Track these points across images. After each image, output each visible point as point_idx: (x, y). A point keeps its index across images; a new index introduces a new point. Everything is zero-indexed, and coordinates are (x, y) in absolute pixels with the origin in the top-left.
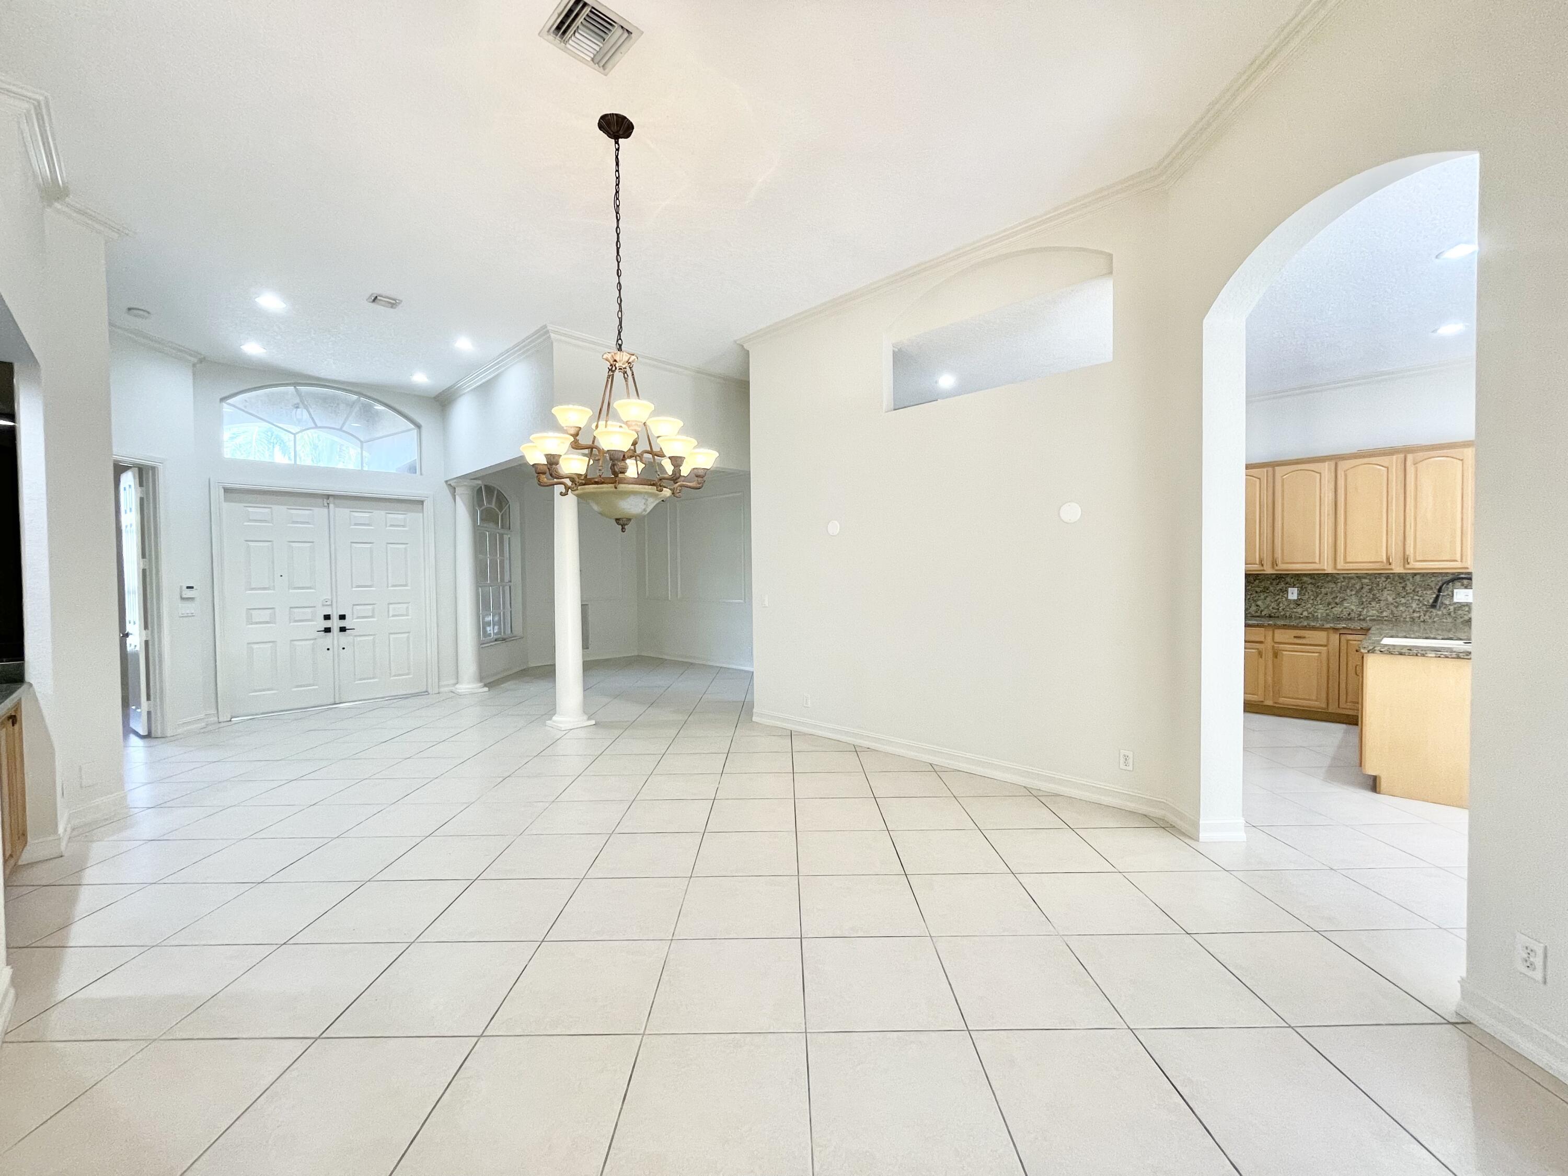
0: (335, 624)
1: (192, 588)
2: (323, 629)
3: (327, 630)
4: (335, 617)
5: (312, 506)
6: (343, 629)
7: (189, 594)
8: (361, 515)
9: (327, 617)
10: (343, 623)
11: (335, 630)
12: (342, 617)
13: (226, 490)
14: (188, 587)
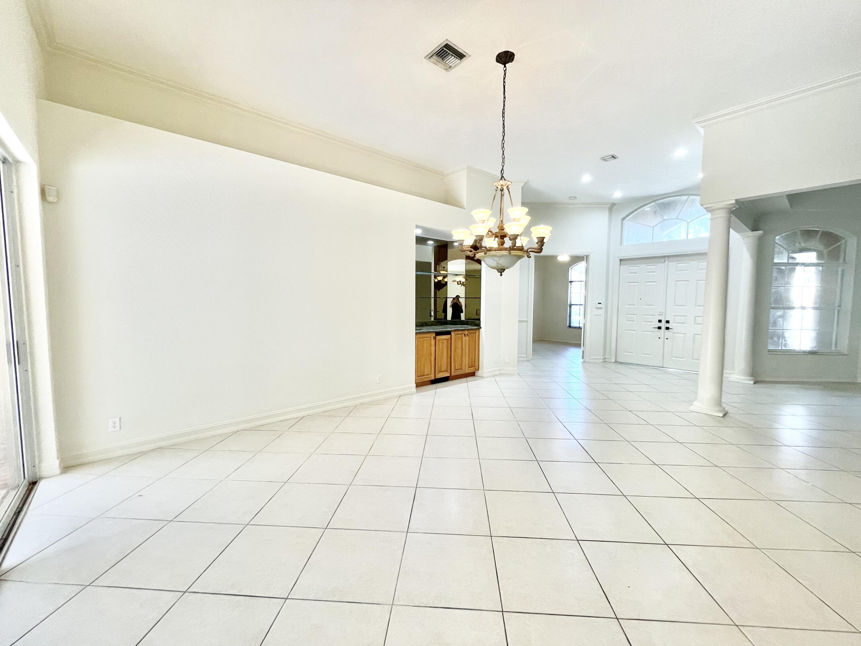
0: (663, 325)
1: (601, 303)
2: (657, 327)
3: (660, 328)
4: (664, 322)
5: (658, 263)
6: (667, 328)
7: (599, 306)
8: (682, 265)
9: (660, 321)
10: (667, 325)
11: (663, 328)
12: (668, 322)
13: (621, 260)
14: (599, 303)
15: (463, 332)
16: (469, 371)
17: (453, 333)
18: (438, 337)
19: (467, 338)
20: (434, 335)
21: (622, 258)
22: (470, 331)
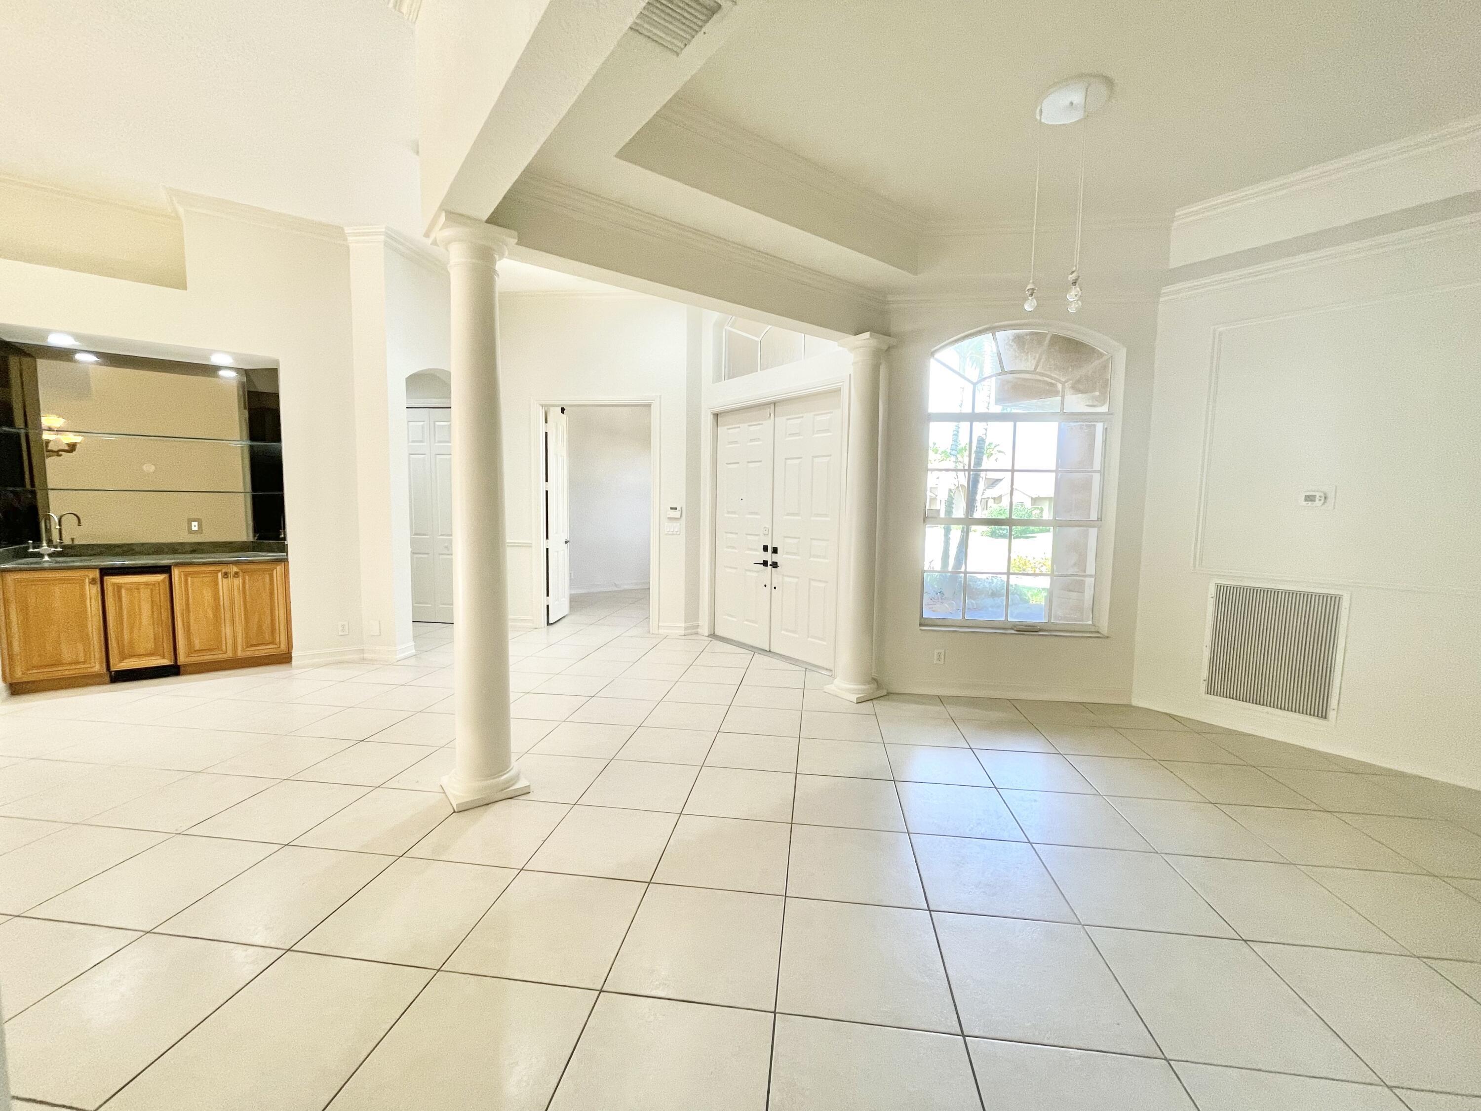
0: (770, 557)
1: (676, 507)
2: (762, 562)
3: (765, 564)
4: (770, 550)
5: (763, 420)
6: (775, 565)
7: (673, 514)
9: (765, 548)
10: (775, 558)
11: (770, 564)
12: (775, 550)
13: (716, 416)
14: (671, 508)
15: (220, 569)
16: (248, 653)
17: (176, 572)
18: (111, 581)
19: (238, 582)
20: (96, 574)
21: (716, 410)
22: (245, 567)
